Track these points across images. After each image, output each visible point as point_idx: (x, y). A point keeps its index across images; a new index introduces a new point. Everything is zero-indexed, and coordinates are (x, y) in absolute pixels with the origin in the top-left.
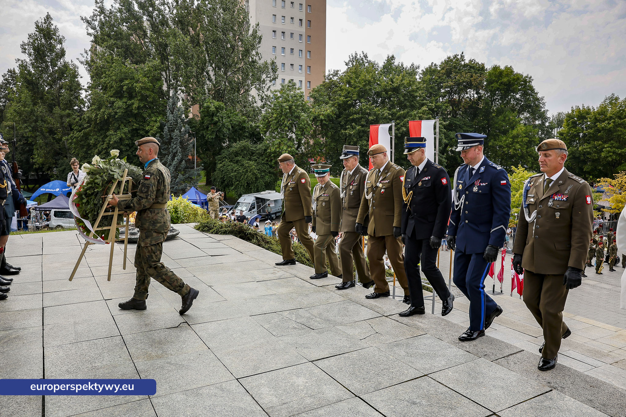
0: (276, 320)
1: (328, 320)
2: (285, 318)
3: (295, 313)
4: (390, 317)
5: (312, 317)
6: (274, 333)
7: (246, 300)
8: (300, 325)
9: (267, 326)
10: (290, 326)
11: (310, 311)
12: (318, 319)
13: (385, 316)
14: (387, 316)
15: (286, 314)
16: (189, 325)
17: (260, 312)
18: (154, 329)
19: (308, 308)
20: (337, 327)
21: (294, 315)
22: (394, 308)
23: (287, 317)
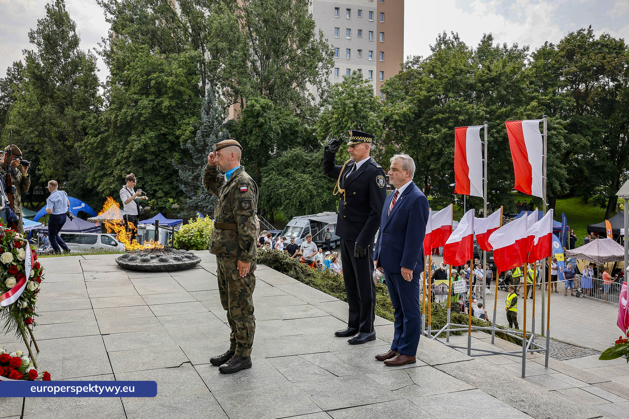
0: (295, 364)
1: (358, 367)
2: (307, 362)
3: (320, 357)
4: (437, 367)
5: (340, 362)
6: (290, 378)
7: (265, 340)
8: (323, 370)
9: (283, 370)
10: (311, 372)
11: (338, 355)
12: (346, 365)
13: (431, 366)
14: (433, 366)
15: (308, 357)
16: (193, 365)
17: (279, 354)
18: (151, 368)
19: (337, 352)
20: (367, 375)
21: (318, 360)
22: (445, 356)
23: (310, 360)
